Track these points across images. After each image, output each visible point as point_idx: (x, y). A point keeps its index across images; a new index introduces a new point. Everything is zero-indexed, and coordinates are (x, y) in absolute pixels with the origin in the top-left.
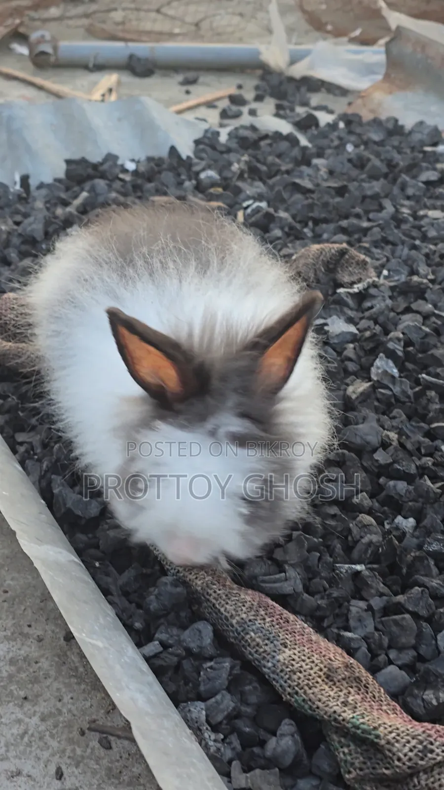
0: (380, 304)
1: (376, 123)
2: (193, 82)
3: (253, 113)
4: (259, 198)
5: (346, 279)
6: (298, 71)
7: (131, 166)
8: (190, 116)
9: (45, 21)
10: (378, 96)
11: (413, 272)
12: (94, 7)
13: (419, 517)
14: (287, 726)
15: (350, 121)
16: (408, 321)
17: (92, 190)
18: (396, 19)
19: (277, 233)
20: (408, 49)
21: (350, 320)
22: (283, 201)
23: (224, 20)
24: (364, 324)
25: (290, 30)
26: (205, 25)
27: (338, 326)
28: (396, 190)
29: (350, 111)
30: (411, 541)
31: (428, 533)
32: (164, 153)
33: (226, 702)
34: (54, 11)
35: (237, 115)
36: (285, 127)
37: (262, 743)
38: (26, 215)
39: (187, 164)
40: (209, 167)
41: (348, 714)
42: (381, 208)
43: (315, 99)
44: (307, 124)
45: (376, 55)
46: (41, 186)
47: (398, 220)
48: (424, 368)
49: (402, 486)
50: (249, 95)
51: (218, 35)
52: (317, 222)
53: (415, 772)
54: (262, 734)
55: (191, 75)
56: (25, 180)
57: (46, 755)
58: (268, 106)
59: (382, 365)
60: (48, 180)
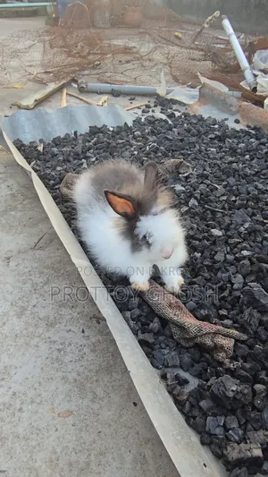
0: (193, 180)
1: (195, 116)
2: (133, 99)
3: (153, 111)
4: (154, 142)
5: (182, 171)
6: (169, 97)
7: (112, 129)
8: (132, 112)
9: (83, 75)
10: (196, 107)
11: (204, 170)
12: (100, 71)
13: (202, 253)
14: (156, 320)
15: (186, 115)
16: (202, 187)
17: (98, 137)
18: (203, 80)
19: (160, 154)
20: (207, 91)
21: (183, 186)
22: (162, 143)
23: (145, 77)
24: (187, 187)
25: (167, 82)
26: (138, 79)
27: (179, 187)
28: (200, 141)
29: (186, 112)
30: (199, 261)
31: (205, 258)
32: (123, 125)
33: (137, 312)
34: (86, 72)
35: (148, 112)
36: (164, 117)
37: (148, 325)
38: (76, 145)
39: (130, 129)
40: (137, 130)
41: (176, 318)
42: (195, 147)
43: (175, 107)
44: (171, 116)
45: (196, 92)
46: (81, 135)
47: (200, 151)
48: (206, 203)
49: (197, 242)
50: (152, 105)
51: (143, 83)
52: (173, 151)
53: (196, 337)
54: (148, 322)
55: (133, 97)
56: (75, 133)
57: (78, 325)
58: (158, 109)
59: (193, 202)
60: (83, 133)
